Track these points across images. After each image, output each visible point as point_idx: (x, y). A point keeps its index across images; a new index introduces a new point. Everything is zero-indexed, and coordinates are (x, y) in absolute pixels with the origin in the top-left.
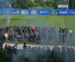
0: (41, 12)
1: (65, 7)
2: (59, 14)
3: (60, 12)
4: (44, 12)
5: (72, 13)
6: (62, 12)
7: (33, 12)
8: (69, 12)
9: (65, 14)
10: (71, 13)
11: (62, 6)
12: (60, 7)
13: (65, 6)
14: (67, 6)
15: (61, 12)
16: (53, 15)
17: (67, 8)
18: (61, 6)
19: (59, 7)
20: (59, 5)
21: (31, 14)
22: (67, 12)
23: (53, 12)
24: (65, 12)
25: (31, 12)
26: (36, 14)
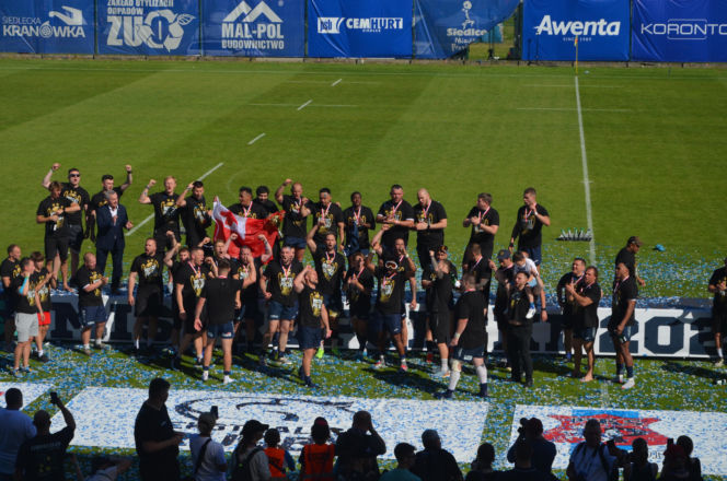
0: (331, 25)
3: (546, 25)
4: (365, 24)
5: (679, 29)
6: (562, 28)
7: (240, 19)
8: (644, 28)
10: (668, 29)
15: (556, 19)
21: (218, 46)
22: (618, 24)
23: (468, 26)
24: (593, 23)
25: (224, 25)
26: (274, 45)
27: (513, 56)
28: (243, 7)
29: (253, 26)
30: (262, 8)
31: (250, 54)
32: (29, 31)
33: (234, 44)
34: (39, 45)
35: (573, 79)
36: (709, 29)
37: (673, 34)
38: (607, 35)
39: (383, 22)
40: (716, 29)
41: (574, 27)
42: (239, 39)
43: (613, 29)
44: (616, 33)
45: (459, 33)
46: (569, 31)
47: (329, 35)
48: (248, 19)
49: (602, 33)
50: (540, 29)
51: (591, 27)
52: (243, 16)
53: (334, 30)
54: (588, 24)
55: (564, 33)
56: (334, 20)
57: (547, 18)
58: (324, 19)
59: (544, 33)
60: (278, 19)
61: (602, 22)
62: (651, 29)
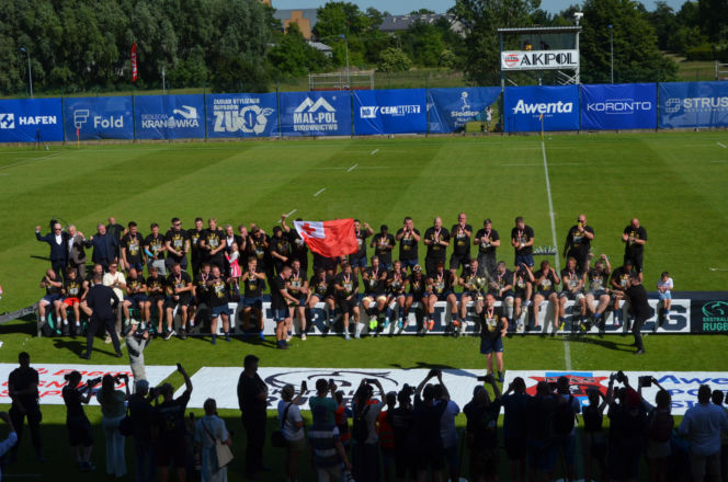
0: (370, 112)
1: (553, 64)
2: (510, 124)
3: (521, 107)
4: (393, 110)
5: (614, 107)
6: (532, 109)
7: (306, 110)
8: (589, 107)
9: (556, 123)
10: (606, 106)
11: (530, 55)
12: (518, 66)
13: (558, 59)
14: (568, 58)
15: (528, 102)
16: (461, 129)
17: (571, 72)
18: (520, 55)
19: (505, 65)
20: (505, 55)
21: (291, 130)
22: (571, 105)
23: (466, 109)
24: (554, 105)
25: (295, 115)
26: (331, 128)
27: (498, 129)
28: (308, 102)
29: (315, 114)
30: (321, 102)
31: (314, 134)
32: (159, 124)
33: (302, 128)
34: (167, 133)
35: (541, 143)
36: (635, 106)
37: (610, 110)
38: (563, 113)
39: (406, 108)
40: (640, 106)
41: (540, 107)
42: (305, 124)
43: (568, 108)
44: (570, 110)
45: (460, 114)
46: (537, 111)
47: (369, 119)
48: (311, 110)
49: (560, 111)
50: (517, 109)
51: (552, 107)
52: (308, 108)
53: (372, 116)
54: (549, 105)
55: (533, 112)
56: (372, 109)
57: (521, 102)
58: (365, 108)
59: (520, 112)
60: (333, 110)
61: (560, 104)
62: (594, 107)
